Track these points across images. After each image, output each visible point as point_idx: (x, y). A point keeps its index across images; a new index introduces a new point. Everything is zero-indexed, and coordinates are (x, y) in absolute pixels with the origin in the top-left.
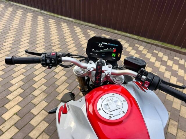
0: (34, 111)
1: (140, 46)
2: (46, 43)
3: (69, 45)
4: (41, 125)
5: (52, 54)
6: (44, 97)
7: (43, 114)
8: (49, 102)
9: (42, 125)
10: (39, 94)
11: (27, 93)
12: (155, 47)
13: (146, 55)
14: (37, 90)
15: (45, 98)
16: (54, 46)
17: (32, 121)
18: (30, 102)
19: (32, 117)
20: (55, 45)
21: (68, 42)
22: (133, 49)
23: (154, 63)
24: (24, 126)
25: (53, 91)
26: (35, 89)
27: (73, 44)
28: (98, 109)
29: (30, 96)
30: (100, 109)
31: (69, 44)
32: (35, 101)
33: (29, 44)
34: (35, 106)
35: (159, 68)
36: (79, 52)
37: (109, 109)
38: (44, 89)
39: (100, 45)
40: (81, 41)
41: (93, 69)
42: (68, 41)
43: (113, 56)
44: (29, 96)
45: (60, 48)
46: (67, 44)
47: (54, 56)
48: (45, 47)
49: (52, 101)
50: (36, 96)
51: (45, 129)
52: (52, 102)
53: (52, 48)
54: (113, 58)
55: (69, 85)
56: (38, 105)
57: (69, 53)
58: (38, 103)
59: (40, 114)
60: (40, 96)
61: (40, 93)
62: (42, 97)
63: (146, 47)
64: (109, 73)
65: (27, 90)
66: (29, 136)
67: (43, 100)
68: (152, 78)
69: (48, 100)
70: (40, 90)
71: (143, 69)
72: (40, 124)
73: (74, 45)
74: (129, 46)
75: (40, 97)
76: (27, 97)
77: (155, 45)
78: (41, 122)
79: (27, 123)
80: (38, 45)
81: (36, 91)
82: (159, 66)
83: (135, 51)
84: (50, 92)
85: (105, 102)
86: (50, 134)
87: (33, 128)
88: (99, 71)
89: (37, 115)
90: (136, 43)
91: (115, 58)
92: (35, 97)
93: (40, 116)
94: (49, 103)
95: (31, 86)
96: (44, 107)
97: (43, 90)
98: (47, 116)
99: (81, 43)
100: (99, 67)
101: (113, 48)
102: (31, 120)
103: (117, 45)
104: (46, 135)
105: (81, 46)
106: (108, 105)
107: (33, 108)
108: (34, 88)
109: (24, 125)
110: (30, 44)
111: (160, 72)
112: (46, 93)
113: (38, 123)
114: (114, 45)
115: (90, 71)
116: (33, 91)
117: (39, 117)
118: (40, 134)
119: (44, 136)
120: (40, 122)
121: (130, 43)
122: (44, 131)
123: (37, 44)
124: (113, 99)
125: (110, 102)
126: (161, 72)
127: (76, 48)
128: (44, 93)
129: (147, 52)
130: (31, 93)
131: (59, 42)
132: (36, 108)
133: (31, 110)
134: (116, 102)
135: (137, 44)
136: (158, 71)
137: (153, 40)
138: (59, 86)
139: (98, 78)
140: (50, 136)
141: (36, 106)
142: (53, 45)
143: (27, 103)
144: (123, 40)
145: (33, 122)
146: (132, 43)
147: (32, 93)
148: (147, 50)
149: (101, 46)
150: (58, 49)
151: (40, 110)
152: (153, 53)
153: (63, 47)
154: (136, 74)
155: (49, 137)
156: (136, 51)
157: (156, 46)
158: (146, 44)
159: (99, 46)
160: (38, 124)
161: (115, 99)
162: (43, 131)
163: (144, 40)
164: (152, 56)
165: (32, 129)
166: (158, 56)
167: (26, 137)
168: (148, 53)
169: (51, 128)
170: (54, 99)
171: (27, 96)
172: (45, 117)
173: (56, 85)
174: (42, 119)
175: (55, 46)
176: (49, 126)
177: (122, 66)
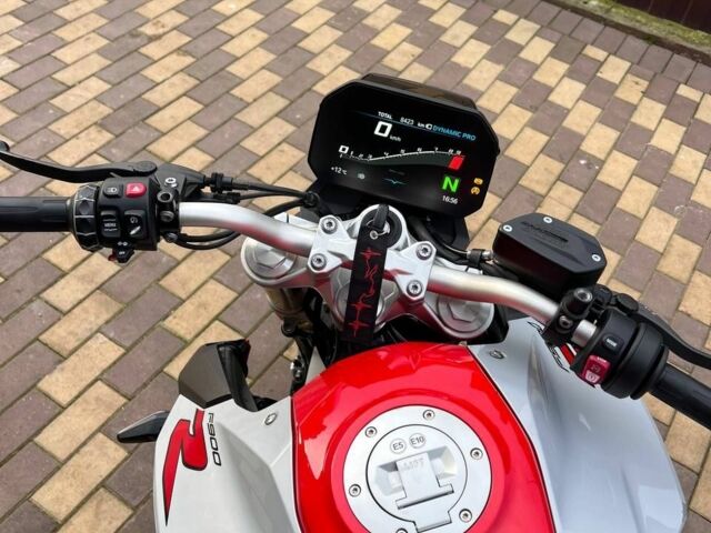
0: (58, 385)
1: (612, 57)
2: (112, 20)
3: (233, 38)
4: (91, 454)
5: (128, 192)
6: (105, 316)
7: (98, 399)
8: (128, 344)
9: (97, 453)
10: (80, 302)
11: (18, 291)
12: (689, 63)
13: (634, 108)
14: (68, 277)
15: (107, 322)
16: (152, 39)
17: (45, 430)
18: (37, 339)
19: (48, 413)
20: (161, 31)
21: (228, 18)
22: (570, 74)
23: (669, 159)
24: (11, 456)
25: (150, 287)
26: (59, 273)
27: (255, 31)
28: (347, 488)
29: (35, 306)
30: (356, 488)
31: (233, 31)
32: (59, 335)
33: (22, 23)
34: (60, 362)
35: (691, 187)
36: (286, 77)
37: (402, 494)
38: (106, 278)
39: (383, 129)
40: (300, 16)
41: (338, 261)
42: (228, 13)
43: (445, 187)
44: (32, 311)
45: (187, 53)
46: (221, 27)
47: (142, 198)
48: (105, 42)
49: (142, 337)
50: (65, 308)
51: (111, 474)
52: (144, 342)
53: (143, 50)
54: (447, 199)
55: (228, 257)
56: (72, 357)
57: (222, 176)
58: (77, 344)
59: (86, 401)
60: (86, 311)
61: (82, 296)
62: (93, 319)
63: (638, 64)
64: (415, 287)
65: (18, 278)
66: (35, 506)
67: (99, 331)
68: (626, 343)
69: (124, 330)
70: (82, 279)
71: (584, 296)
72: (86, 449)
73: (262, 36)
74: (553, 54)
75: (84, 316)
76: (17, 311)
77: (693, 55)
78: (91, 442)
79: (24, 440)
80: (68, 27)
81: (63, 282)
82: (691, 175)
83: (579, 87)
84: (134, 290)
85: (384, 455)
86: (134, 498)
87: (53, 466)
88: (369, 274)
89: (70, 404)
90: (594, 36)
91: (455, 201)
92: (60, 314)
93: (84, 410)
94: (128, 350)
95: (37, 257)
96: (105, 365)
97: (99, 280)
98: (119, 410)
99: (298, 25)
100: (368, 254)
101: (451, 151)
102: (44, 427)
103: (468, 136)
104: (116, 501)
105: (295, 46)
106: (396, 468)
107: (50, 372)
108: (54, 265)
109: (9, 452)
110: (27, 23)
111: (697, 205)
112: (115, 297)
113: (75, 446)
114: (456, 133)
115: (325, 270)
116: (51, 285)
117: (77, 416)
118: (86, 494)
119: (104, 507)
120: (83, 439)
121: (557, 36)
122: (104, 480)
123: (65, 22)
124: (422, 439)
125: (407, 453)
126: (703, 207)
127: (272, 57)
128: (104, 297)
129: (645, 94)
130: (38, 295)
131: (179, 19)
132: (62, 369)
133: (39, 380)
134: (435, 454)
135: (592, 44)
136: (688, 201)
137: (686, 24)
138: (179, 263)
139: (359, 306)
140: (135, 509)
141: (66, 359)
142: (149, 30)
143: (19, 347)
144: (526, 18)
145: (54, 439)
146: (570, 35)
147: (44, 295)
148: (644, 84)
149: (386, 135)
150: (174, 56)
151: (85, 384)
152: (676, 101)
153: (204, 45)
154: (550, 308)
155: (130, 512)
156: (587, 85)
157: (694, 59)
158: (640, 45)
159: (377, 132)
160: (77, 451)
161: (434, 440)
162: (102, 485)
163: (637, 26)
164: (665, 116)
165: (46, 469)
166: (697, 116)
167: (21, 507)
168: (646, 101)
169: (141, 468)
170: (152, 329)
171: (21, 308)
172: (110, 415)
173: (164, 259)
174: (95, 428)
175: (158, 37)
176: (126, 459)
177: (485, 253)
